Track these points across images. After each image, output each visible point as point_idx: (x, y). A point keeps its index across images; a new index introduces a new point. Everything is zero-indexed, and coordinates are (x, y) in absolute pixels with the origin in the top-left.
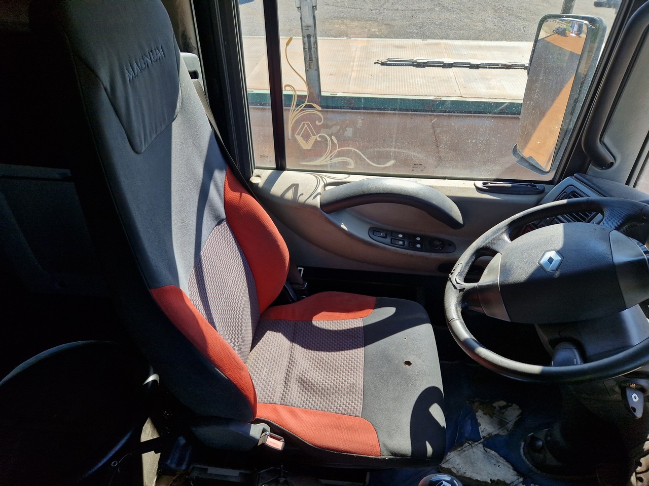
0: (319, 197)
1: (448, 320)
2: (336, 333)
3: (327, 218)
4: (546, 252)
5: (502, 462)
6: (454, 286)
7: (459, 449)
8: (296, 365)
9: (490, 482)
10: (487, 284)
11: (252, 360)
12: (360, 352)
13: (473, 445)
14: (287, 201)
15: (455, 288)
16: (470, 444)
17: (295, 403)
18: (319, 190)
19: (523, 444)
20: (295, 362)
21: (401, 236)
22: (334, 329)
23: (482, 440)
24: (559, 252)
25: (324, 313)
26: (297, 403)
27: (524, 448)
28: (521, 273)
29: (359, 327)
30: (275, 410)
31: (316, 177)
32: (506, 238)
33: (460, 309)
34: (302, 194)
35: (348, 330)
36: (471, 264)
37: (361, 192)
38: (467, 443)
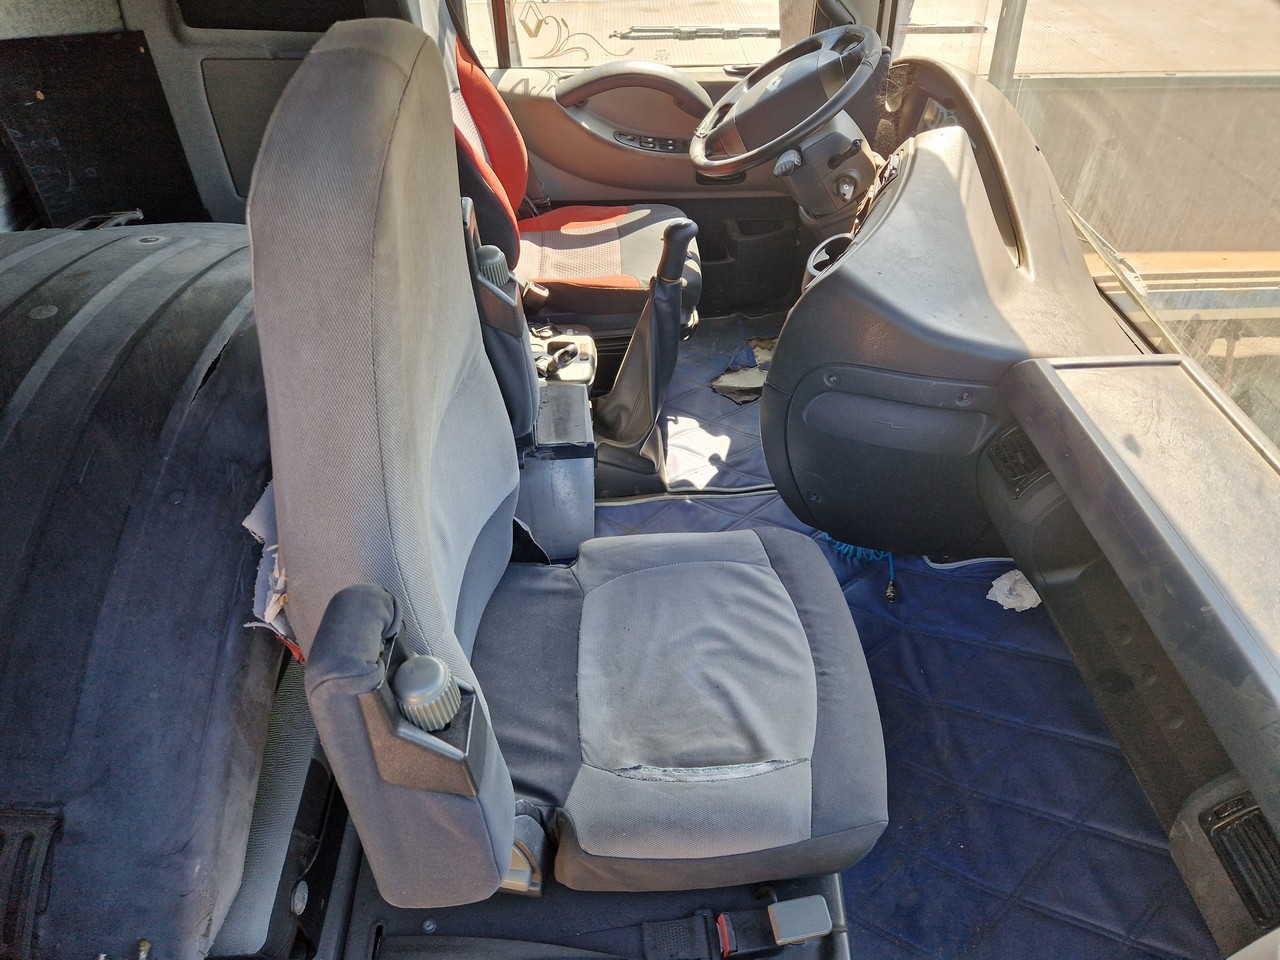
0: (553, 90)
3: (564, 113)
6: (699, 137)
14: (518, 96)
16: (746, 370)
18: (553, 82)
21: (650, 140)
22: (585, 233)
23: (759, 366)
25: (571, 224)
29: (614, 228)
31: (547, 73)
34: (534, 88)
37: (600, 76)
38: (743, 369)
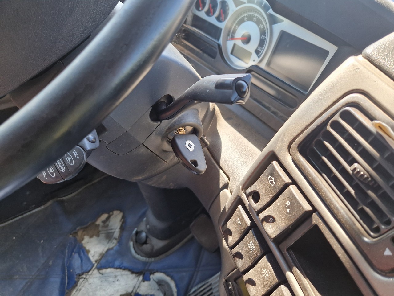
5: (119, 273)
16: (85, 278)
19: (131, 244)
27: (134, 247)
38: (81, 278)
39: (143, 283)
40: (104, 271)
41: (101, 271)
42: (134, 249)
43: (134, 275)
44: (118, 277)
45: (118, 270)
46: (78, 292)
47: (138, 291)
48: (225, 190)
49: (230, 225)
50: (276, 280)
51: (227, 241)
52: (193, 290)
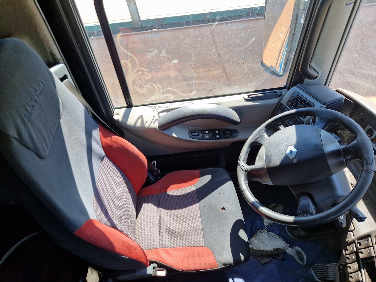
0: (157, 122)
1: (242, 191)
2: (182, 197)
3: (164, 133)
4: (288, 146)
5: (277, 237)
6: (242, 169)
7: (255, 236)
8: (163, 222)
9: (273, 250)
10: (260, 167)
11: (138, 224)
12: (197, 207)
13: (262, 232)
14: (138, 127)
15: (243, 170)
17: (167, 246)
18: (156, 117)
20: (163, 220)
21: (207, 132)
22: (180, 194)
23: (266, 228)
24: (295, 146)
25: (172, 186)
26: (168, 245)
28: (276, 161)
29: (194, 191)
30: (158, 253)
31: (152, 108)
32: (266, 135)
33: (247, 182)
34: (146, 122)
35: (187, 193)
36: (248, 152)
37: (181, 117)
38: (259, 231)
39: (289, 248)
40: (270, 233)
41: (268, 232)
42: (287, 229)
43: (285, 242)
44: (277, 239)
45: (277, 236)
46: (257, 236)
47: (286, 250)
48: (351, 232)
49: (348, 247)
50: (358, 269)
51: (345, 252)
52: (316, 265)
